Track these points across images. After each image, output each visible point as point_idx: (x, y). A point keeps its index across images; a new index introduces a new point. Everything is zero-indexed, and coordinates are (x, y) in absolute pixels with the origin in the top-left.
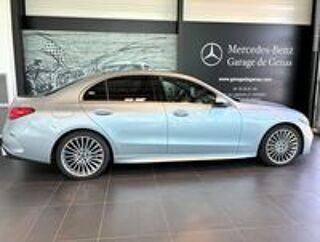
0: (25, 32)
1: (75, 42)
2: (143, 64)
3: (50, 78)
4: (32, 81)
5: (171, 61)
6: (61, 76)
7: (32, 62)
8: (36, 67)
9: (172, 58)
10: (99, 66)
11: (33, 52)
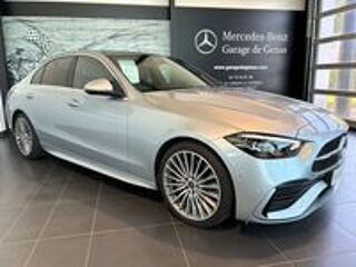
0: (5, 18)
1: (58, 29)
7: (14, 51)
8: (18, 57)
9: (165, 46)
11: (14, 41)
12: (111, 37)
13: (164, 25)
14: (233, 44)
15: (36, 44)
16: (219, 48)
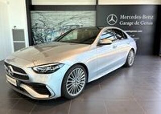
0: (32, 12)
1: (51, 16)
2: (80, 24)
3: (41, 31)
5: (93, 23)
6: (46, 30)
7: (34, 24)
8: (36, 26)
10: (61, 26)
12: (71, 18)
13: (93, 13)
14: (125, 20)
15: (42, 21)
16: (118, 22)
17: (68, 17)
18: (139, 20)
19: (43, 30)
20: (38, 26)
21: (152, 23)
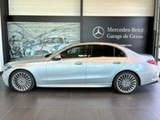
0: (9, 23)
1: (31, 27)
2: (63, 37)
3: (19, 44)
4: (11, 45)
5: (77, 36)
6: (24, 43)
9: (78, 34)
10: (42, 39)
11: (12, 32)
12: (53, 31)
13: (77, 25)
14: (113, 33)
15: (21, 34)
16: (105, 36)
17: (50, 29)
18: (127, 33)
19: (21, 43)
20: (15, 39)
21: (142, 37)
